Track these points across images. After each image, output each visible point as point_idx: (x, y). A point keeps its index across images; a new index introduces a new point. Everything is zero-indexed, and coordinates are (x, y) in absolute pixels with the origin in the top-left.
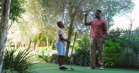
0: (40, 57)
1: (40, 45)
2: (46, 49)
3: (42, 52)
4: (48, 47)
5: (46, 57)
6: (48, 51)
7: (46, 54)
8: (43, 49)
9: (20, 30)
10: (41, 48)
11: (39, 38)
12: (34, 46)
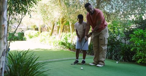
0: (63, 44)
1: (63, 29)
2: (69, 35)
3: (65, 39)
4: (71, 33)
5: (69, 44)
6: (71, 38)
7: (69, 41)
8: (66, 35)
9: (42, 15)
10: (64, 33)
11: (62, 22)
12: (57, 30)
